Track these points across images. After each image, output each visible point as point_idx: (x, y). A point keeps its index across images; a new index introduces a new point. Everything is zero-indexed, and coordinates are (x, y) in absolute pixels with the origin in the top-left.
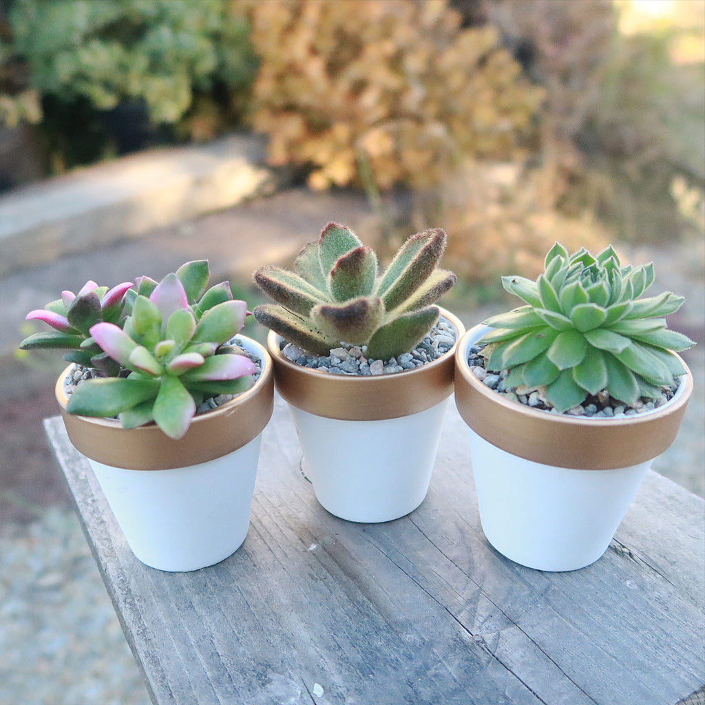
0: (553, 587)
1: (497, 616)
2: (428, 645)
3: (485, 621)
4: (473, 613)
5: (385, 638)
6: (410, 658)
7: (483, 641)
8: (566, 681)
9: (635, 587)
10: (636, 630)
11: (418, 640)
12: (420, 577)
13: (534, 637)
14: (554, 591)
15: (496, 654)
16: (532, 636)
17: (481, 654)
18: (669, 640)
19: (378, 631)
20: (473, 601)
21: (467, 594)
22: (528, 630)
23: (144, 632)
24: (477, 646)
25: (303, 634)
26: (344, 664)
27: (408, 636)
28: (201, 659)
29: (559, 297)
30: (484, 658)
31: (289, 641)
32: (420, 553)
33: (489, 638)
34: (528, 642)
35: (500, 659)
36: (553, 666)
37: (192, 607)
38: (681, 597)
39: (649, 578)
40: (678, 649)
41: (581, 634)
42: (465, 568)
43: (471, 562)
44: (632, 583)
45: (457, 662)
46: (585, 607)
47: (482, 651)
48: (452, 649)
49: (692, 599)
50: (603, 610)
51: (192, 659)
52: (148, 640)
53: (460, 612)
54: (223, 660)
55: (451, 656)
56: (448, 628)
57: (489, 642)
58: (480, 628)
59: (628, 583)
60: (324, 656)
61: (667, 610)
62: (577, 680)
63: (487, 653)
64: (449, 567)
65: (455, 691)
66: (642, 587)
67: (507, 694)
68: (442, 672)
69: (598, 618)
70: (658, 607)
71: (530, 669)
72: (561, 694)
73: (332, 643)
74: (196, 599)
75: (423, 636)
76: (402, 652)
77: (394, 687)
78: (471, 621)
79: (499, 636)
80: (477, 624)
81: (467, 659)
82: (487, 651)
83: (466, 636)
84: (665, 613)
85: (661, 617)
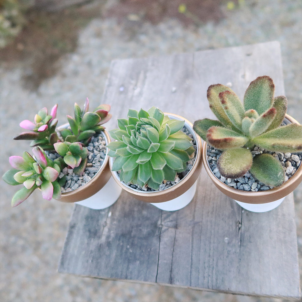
1: (174, 222)
2: (147, 219)
3: (169, 221)
5: (139, 209)
6: (139, 220)
7: (161, 228)
8: (171, 257)
9: (227, 242)
10: (209, 256)
11: (146, 215)
14: (199, 225)
15: (161, 235)
16: (177, 236)
18: (215, 267)
22: (178, 233)
24: (158, 229)
26: (122, 210)
27: (145, 212)
30: (157, 233)
33: (164, 228)
34: (173, 237)
35: (161, 237)
36: (172, 249)
38: (237, 256)
39: (236, 241)
40: (214, 272)
41: (191, 246)
44: (227, 240)
45: (149, 230)
46: (202, 237)
47: (158, 231)
48: (152, 224)
49: (240, 260)
50: (207, 242)
55: (149, 226)
56: (157, 217)
57: (163, 229)
58: (165, 223)
59: (226, 238)
61: (227, 257)
62: (174, 259)
65: (141, 238)
66: (229, 243)
67: (152, 249)
68: (143, 230)
69: (202, 244)
70: (226, 254)
71: (165, 246)
72: (165, 259)
73: (125, 201)
75: (148, 215)
76: (139, 216)
77: (128, 226)
78: (165, 219)
79: (167, 229)
80: (166, 221)
81: (152, 231)
82: (160, 232)
83: (159, 222)
84: (225, 257)
85: (222, 258)
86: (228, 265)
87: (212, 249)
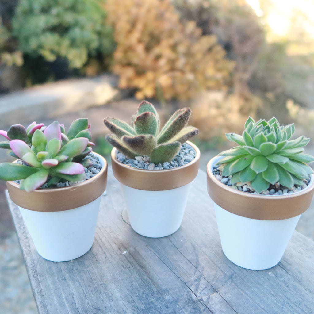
0: (235, 275)
1: (209, 287)
2: (176, 301)
3: (203, 290)
4: (198, 286)
5: (156, 297)
6: (167, 307)
7: (202, 300)
9: (273, 275)
10: (273, 296)
11: (172, 299)
12: (174, 268)
13: (226, 298)
14: (236, 276)
15: (208, 306)
17: (201, 306)
18: (289, 301)
19: (153, 293)
20: (198, 280)
21: (195, 277)
22: (223, 295)
23: (40, 292)
24: (199, 302)
25: (117, 294)
26: (135, 310)
27: (167, 296)
28: (67, 305)
29: (253, 140)
30: (202, 308)
31: (110, 298)
32: (174, 256)
33: (205, 298)
34: (223, 301)
35: (210, 309)
37: (65, 279)
38: (294, 281)
39: (280, 271)
40: (293, 306)
41: (248, 297)
42: (195, 264)
43: (198, 261)
44: (272, 274)
45: (189, 310)
46: (250, 284)
47: (201, 305)
48: (187, 303)
49: (299, 281)
50: (258, 286)
51: (62, 305)
52: (42, 296)
53: (192, 285)
54: (78, 306)
55: (187, 307)
56: (186, 293)
57: (205, 300)
58: (200, 293)
59: (270, 273)
60: (126, 305)
61: (288, 287)
63: (204, 306)
64: (187, 264)
66: (276, 275)
69: (256, 290)
70: (283, 285)
73: (130, 299)
74: (67, 276)
75: (174, 296)
76: (163, 304)
78: (197, 290)
79: (209, 297)
80: (199, 291)
81: (194, 309)
82: (204, 305)
83: (194, 297)
84: (287, 288)
85: (285, 290)
86: (296, 292)
87: (268, 288)
